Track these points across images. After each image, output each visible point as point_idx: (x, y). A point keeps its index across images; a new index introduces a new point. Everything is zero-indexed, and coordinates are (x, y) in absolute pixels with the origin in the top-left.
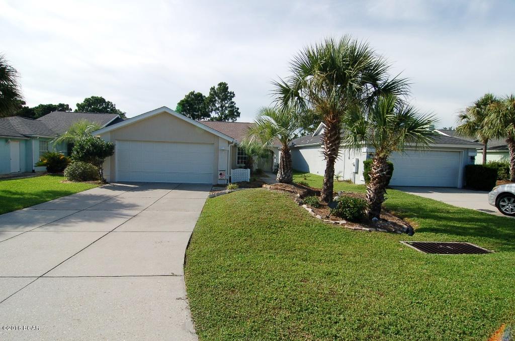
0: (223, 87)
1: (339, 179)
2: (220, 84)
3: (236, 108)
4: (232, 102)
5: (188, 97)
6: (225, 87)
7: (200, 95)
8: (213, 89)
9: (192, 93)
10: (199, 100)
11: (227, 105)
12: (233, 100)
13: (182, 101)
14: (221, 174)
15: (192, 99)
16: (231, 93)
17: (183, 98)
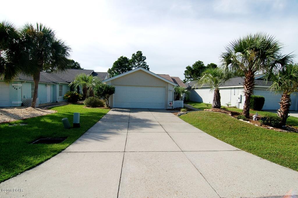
0: (140, 54)
1: (229, 106)
2: (138, 52)
3: (147, 66)
4: (144, 63)
5: (119, 59)
6: (141, 53)
7: (126, 58)
8: (134, 55)
9: (122, 57)
10: (126, 61)
11: (141, 64)
12: (145, 61)
13: (116, 62)
14: (170, 103)
15: (122, 61)
16: (144, 57)
17: (117, 60)
